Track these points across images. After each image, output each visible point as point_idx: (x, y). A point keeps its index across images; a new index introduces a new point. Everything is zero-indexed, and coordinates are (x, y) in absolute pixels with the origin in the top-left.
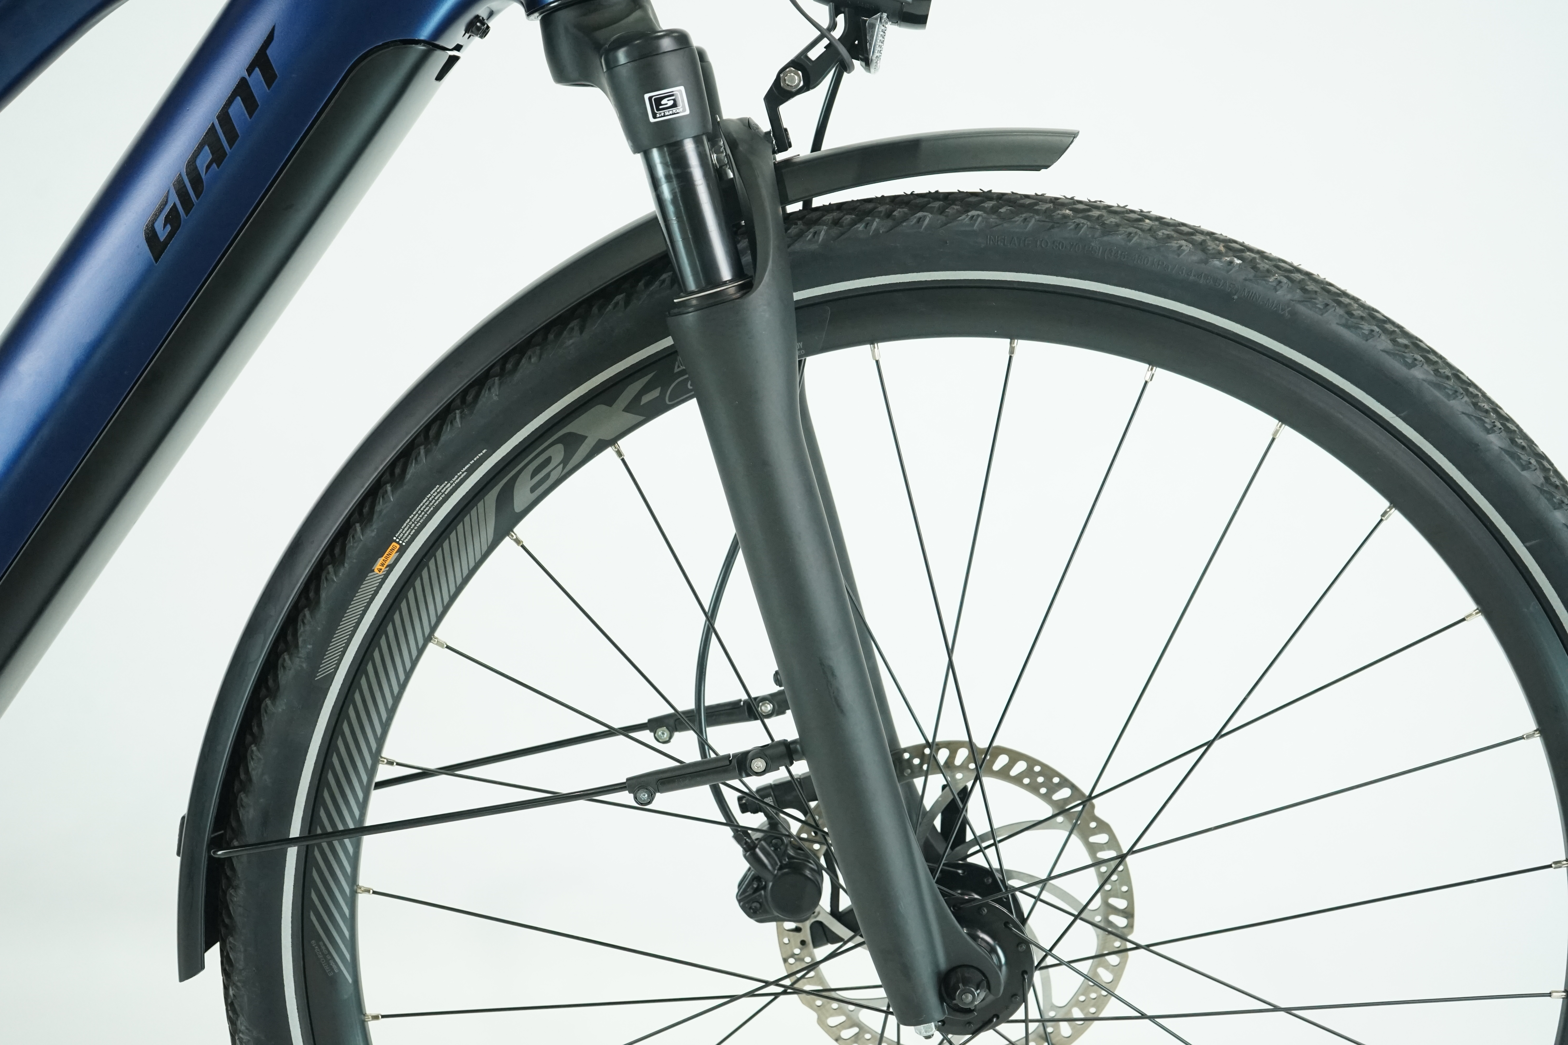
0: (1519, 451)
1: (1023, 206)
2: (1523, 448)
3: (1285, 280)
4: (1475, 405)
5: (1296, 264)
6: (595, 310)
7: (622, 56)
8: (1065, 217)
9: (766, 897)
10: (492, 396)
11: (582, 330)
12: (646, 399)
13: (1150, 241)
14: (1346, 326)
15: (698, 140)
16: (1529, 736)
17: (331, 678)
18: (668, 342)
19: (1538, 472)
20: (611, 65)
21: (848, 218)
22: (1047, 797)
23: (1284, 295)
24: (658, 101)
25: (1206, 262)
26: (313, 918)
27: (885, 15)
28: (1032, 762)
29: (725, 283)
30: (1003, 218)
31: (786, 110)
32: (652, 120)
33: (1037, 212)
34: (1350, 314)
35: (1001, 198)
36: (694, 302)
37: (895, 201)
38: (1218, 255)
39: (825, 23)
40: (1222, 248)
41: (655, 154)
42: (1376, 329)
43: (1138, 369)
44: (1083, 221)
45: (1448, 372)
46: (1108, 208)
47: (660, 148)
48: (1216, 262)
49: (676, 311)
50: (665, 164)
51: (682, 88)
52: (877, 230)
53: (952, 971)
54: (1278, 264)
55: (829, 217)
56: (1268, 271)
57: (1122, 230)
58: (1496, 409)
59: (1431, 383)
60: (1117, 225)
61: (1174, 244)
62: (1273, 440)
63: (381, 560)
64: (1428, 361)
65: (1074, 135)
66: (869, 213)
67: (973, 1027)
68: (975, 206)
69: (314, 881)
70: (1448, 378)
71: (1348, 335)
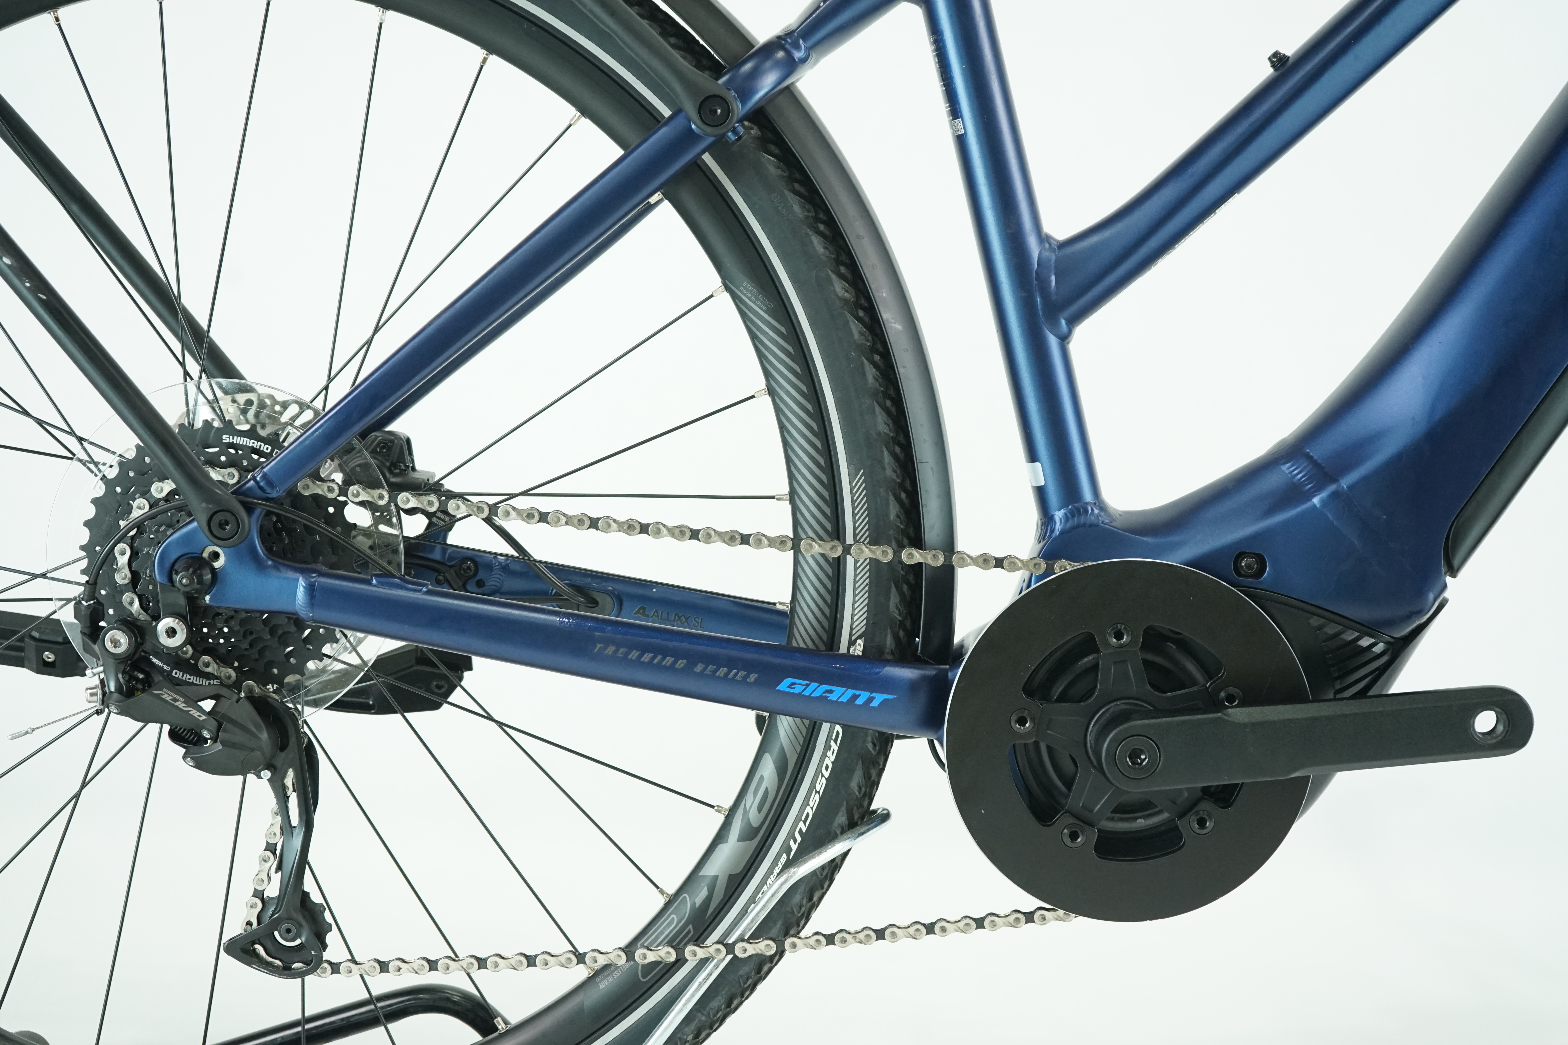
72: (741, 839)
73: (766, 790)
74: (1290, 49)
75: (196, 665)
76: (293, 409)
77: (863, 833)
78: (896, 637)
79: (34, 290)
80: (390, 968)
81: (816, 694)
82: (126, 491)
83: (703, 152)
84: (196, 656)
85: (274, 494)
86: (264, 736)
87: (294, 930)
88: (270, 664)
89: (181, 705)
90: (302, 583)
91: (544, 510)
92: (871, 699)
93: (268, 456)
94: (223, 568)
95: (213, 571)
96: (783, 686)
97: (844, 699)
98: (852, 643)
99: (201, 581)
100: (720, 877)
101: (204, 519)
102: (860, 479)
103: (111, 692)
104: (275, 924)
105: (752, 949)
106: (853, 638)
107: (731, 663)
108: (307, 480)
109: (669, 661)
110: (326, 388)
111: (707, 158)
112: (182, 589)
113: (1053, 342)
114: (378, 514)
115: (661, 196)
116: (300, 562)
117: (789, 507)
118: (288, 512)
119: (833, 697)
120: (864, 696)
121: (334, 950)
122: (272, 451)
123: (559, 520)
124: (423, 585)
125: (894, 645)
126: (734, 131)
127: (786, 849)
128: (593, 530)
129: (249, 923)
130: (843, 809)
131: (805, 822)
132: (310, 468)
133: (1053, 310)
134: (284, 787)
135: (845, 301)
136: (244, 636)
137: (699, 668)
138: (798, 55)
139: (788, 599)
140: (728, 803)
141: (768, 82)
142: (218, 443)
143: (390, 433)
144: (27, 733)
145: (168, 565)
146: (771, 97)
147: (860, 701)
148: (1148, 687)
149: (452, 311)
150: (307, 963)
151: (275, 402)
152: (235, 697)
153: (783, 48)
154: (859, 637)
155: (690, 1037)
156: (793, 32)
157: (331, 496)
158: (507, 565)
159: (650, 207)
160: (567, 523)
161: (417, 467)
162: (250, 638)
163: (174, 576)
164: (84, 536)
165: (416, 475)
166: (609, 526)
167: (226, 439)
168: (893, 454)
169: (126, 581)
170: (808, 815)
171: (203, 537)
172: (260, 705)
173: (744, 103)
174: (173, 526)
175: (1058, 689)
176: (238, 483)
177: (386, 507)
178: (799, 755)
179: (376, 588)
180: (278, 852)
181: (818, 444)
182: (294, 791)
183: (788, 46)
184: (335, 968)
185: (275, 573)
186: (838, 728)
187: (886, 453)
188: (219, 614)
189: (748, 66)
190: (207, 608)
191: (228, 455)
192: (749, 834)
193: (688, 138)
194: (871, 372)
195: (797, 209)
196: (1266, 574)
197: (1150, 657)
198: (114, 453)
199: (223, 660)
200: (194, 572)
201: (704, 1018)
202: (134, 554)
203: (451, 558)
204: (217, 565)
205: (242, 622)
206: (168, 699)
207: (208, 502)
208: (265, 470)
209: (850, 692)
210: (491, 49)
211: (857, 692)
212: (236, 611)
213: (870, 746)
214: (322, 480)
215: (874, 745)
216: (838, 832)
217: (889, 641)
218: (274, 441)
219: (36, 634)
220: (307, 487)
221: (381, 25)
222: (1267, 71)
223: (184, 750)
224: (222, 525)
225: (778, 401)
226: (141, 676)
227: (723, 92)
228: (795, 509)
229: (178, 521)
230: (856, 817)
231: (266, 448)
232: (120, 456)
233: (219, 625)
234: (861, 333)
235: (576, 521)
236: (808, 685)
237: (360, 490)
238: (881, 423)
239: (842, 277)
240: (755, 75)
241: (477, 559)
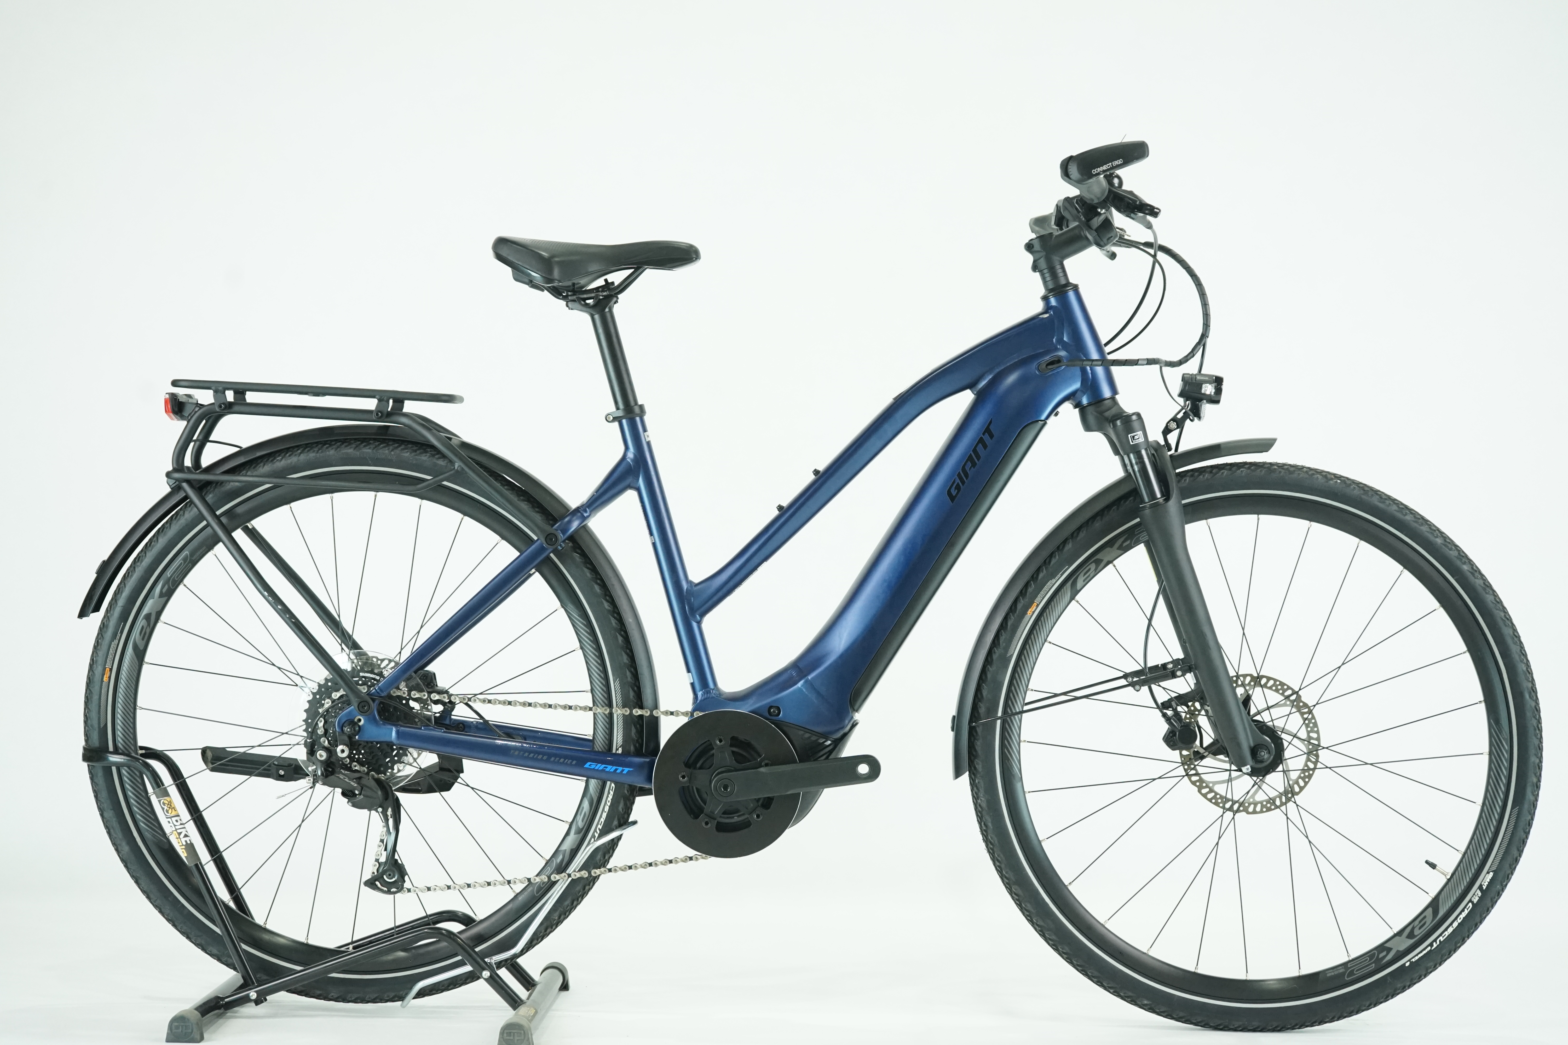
0: (1448, 544)
1: (1259, 466)
2: (1449, 543)
3: (1356, 487)
4: (1430, 528)
5: (1360, 481)
6: (1106, 512)
7: (1118, 423)
8: (1275, 469)
9: (1176, 739)
10: (1069, 546)
11: (1101, 520)
12: (1125, 544)
13: (1307, 476)
14: (1380, 502)
15: (1146, 450)
16: (1464, 653)
17: (1012, 655)
18: (1138, 520)
19: (1456, 551)
20: (1115, 426)
21: (1196, 474)
22: (1282, 694)
23: (1357, 492)
24: (1133, 437)
25: (1327, 482)
26: (1006, 751)
27: (1205, 401)
28: (1275, 680)
29: (1159, 498)
30: (1253, 471)
31: (1169, 437)
32: (1131, 443)
33: (1265, 468)
34: (1381, 498)
35: (1251, 464)
36: (1148, 506)
37: (1212, 467)
38: (1332, 479)
39: (1183, 405)
40: (1333, 477)
41: (1132, 456)
42: (1391, 502)
43: (1306, 523)
44: (1281, 470)
45: (1419, 517)
46: (1290, 465)
47: (1133, 453)
48: (1331, 482)
49: (1141, 509)
50: (1135, 458)
51: (1141, 432)
52: (1207, 477)
53: (1255, 747)
54: (1353, 482)
55: (1189, 474)
56: (1350, 484)
57: (1296, 472)
58: (1438, 530)
59: (1414, 521)
60: (1294, 471)
61: (1315, 476)
62: (1358, 546)
63: (1030, 610)
64: (1412, 513)
65: (1275, 440)
66: (1204, 471)
67: (1263, 774)
68: (1242, 467)
69: (1006, 737)
70: (1419, 519)
71: (1381, 505)
72: (575, 834)
73: (585, 813)
74: (785, 504)
75: (351, 766)
76: (386, 662)
77: (625, 829)
78: (635, 746)
79: (290, 618)
80: (431, 889)
81: (601, 768)
82: (321, 697)
83: (550, 553)
84: (350, 763)
85: (383, 695)
86: (380, 793)
87: (392, 875)
88: (381, 766)
89: (347, 780)
90: (394, 729)
91: (489, 699)
92: (623, 770)
93: (378, 681)
94: (363, 725)
95: (359, 726)
96: (587, 766)
97: (612, 770)
98: (617, 749)
99: (355, 730)
100: (567, 851)
101: (356, 705)
102: (617, 682)
103: (319, 776)
104: (384, 872)
105: (578, 875)
106: (618, 747)
107: (566, 757)
108: (395, 690)
109: (540, 757)
110: (400, 653)
111: (552, 555)
112: (348, 733)
113: (695, 625)
114: (422, 705)
115: (535, 571)
116: (392, 722)
117: (591, 695)
118: (387, 701)
119: (607, 770)
120: (620, 769)
121: (407, 885)
122: (380, 679)
123: (496, 702)
124: (442, 729)
125: (634, 750)
126: (561, 546)
127: (593, 836)
128: (509, 706)
129: (373, 873)
130: (616, 818)
131: (601, 825)
132: (396, 685)
133: (693, 611)
134: (387, 816)
135: (609, 611)
136: (370, 754)
137: (553, 759)
138: (585, 515)
139: (592, 733)
140: (570, 820)
141: (575, 525)
142: (358, 676)
143: (427, 671)
144: (283, 796)
145: (341, 724)
146: (576, 531)
147: (618, 771)
148: (734, 761)
149: (452, 620)
150: (397, 889)
151: (378, 659)
152: (368, 777)
153: (579, 512)
154: (620, 747)
155: (557, 918)
156: (584, 505)
157: (404, 696)
158: (477, 726)
159: (530, 575)
160: (499, 703)
161: (438, 685)
162: (372, 755)
163: (344, 728)
164: (304, 716)
165: (438, 688)
166: (516, 704)
167: (361, 674)
168: (631, 672)
169: (322, 733)
170: (602, 822)
171: (356, 712)
172: (378, 781)
173: (564, 533)
174: (341, 709)
175: (698, 765)
176: (367, 692)
177: (427, 700)
178: (598, 797)
179: (423, 731)
180: (385, 843)
181: (601, 669)
182: (391, 817)
183: (581, 511)
184: (409, 890)
185: (383, 726)
186: (613, 785)
187: (627, 671)
188: (361, 744)
189: (566, 519)
190: (358, 741)
191: (362, 681)
192: (578, 831)
193: (542, 549)
194: (620, 639)
195: (588, 575)
196: (781, 715)
197: (734, 749)
198: (315, 682)
199: (361, 764)
200: (352, 726)
201: (562, 910)
202: (326, 722)
203: (453, 724)
204: (361, 723)
205: (370, 748)
206: (342, 778)
207: (358, 698)
208: (379, 685)
209: (615, 768)
210: (465, 514)
211: (618, 768)
212: (367, 742)
213: (626, 792)
214: (401, 690)
215: (628, 791)
216: (615, 828)
217: (632, 748)
218: (381, 674)
219: (276, 763)
220: (394, 692)
221: (420, 506)
222: (776, 513)
223: (347, 800)
224: (363, 707)
225: (584, 652)
226: (330, 770)
227: (554, 532)
228: (593, 696)
229: (343, 708)
230: (622, 822)
231: (378, 678)
232: (318, 683)
233: (360, 749)
234: (616, 623)
235: (503, 702)
236: (597, 765)
237: (416, 693)
238: (625, 659)
239: (607, 601)
240: (570, 522)
241: (465, 724)
